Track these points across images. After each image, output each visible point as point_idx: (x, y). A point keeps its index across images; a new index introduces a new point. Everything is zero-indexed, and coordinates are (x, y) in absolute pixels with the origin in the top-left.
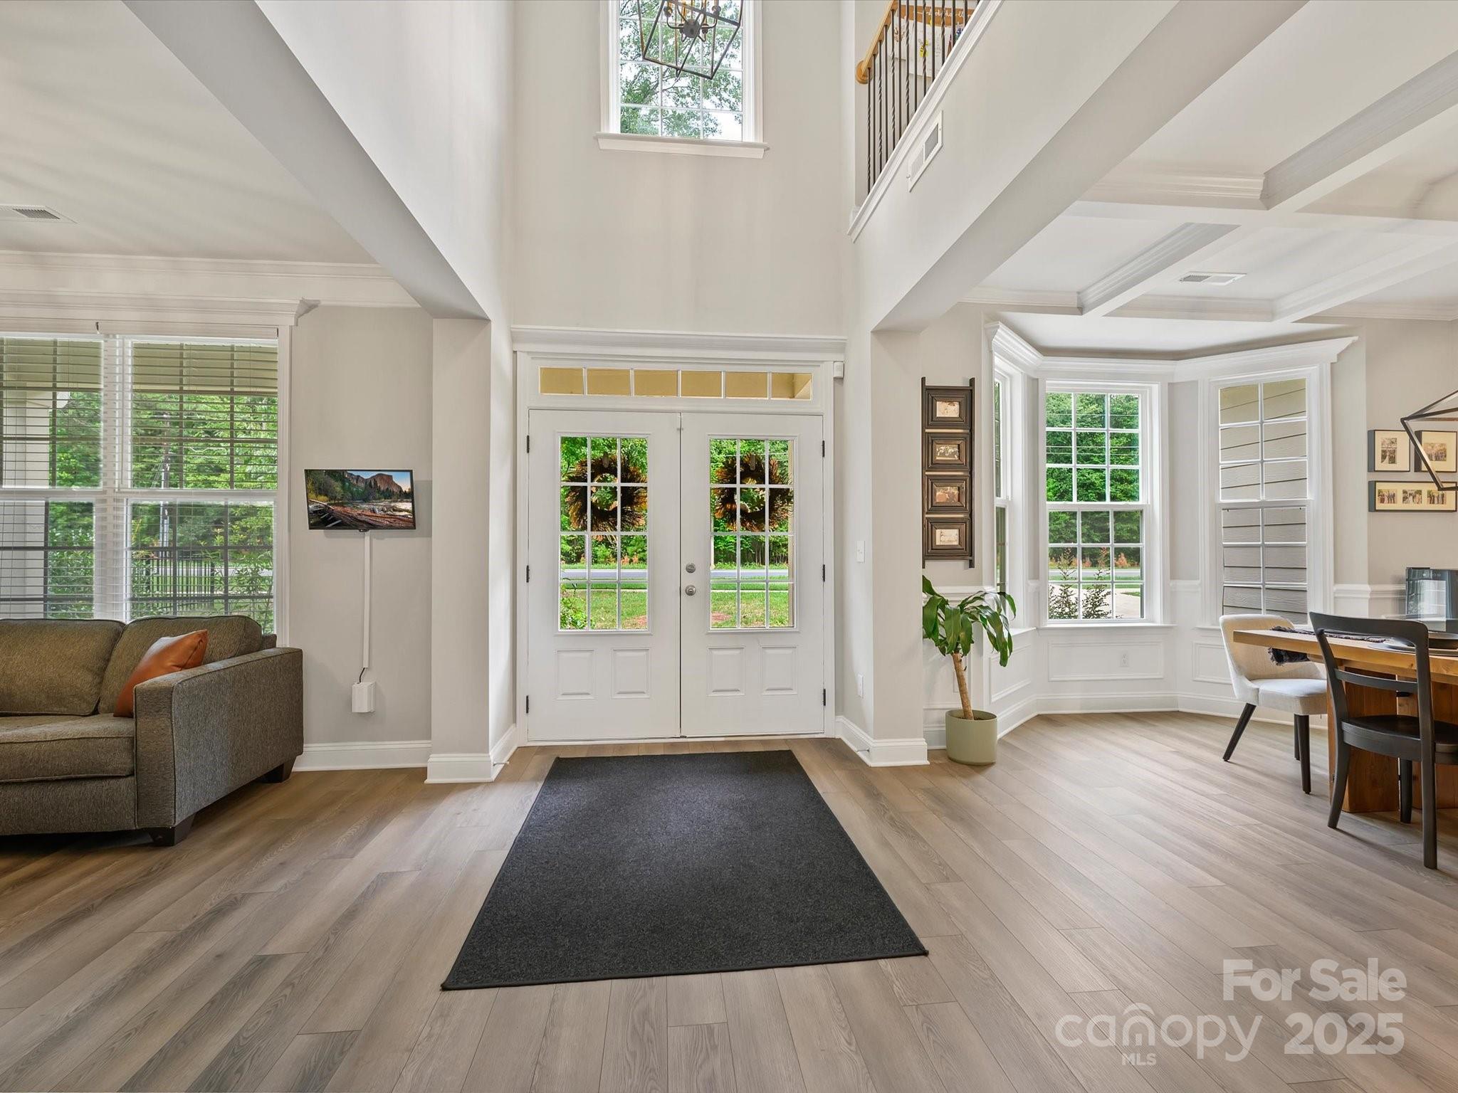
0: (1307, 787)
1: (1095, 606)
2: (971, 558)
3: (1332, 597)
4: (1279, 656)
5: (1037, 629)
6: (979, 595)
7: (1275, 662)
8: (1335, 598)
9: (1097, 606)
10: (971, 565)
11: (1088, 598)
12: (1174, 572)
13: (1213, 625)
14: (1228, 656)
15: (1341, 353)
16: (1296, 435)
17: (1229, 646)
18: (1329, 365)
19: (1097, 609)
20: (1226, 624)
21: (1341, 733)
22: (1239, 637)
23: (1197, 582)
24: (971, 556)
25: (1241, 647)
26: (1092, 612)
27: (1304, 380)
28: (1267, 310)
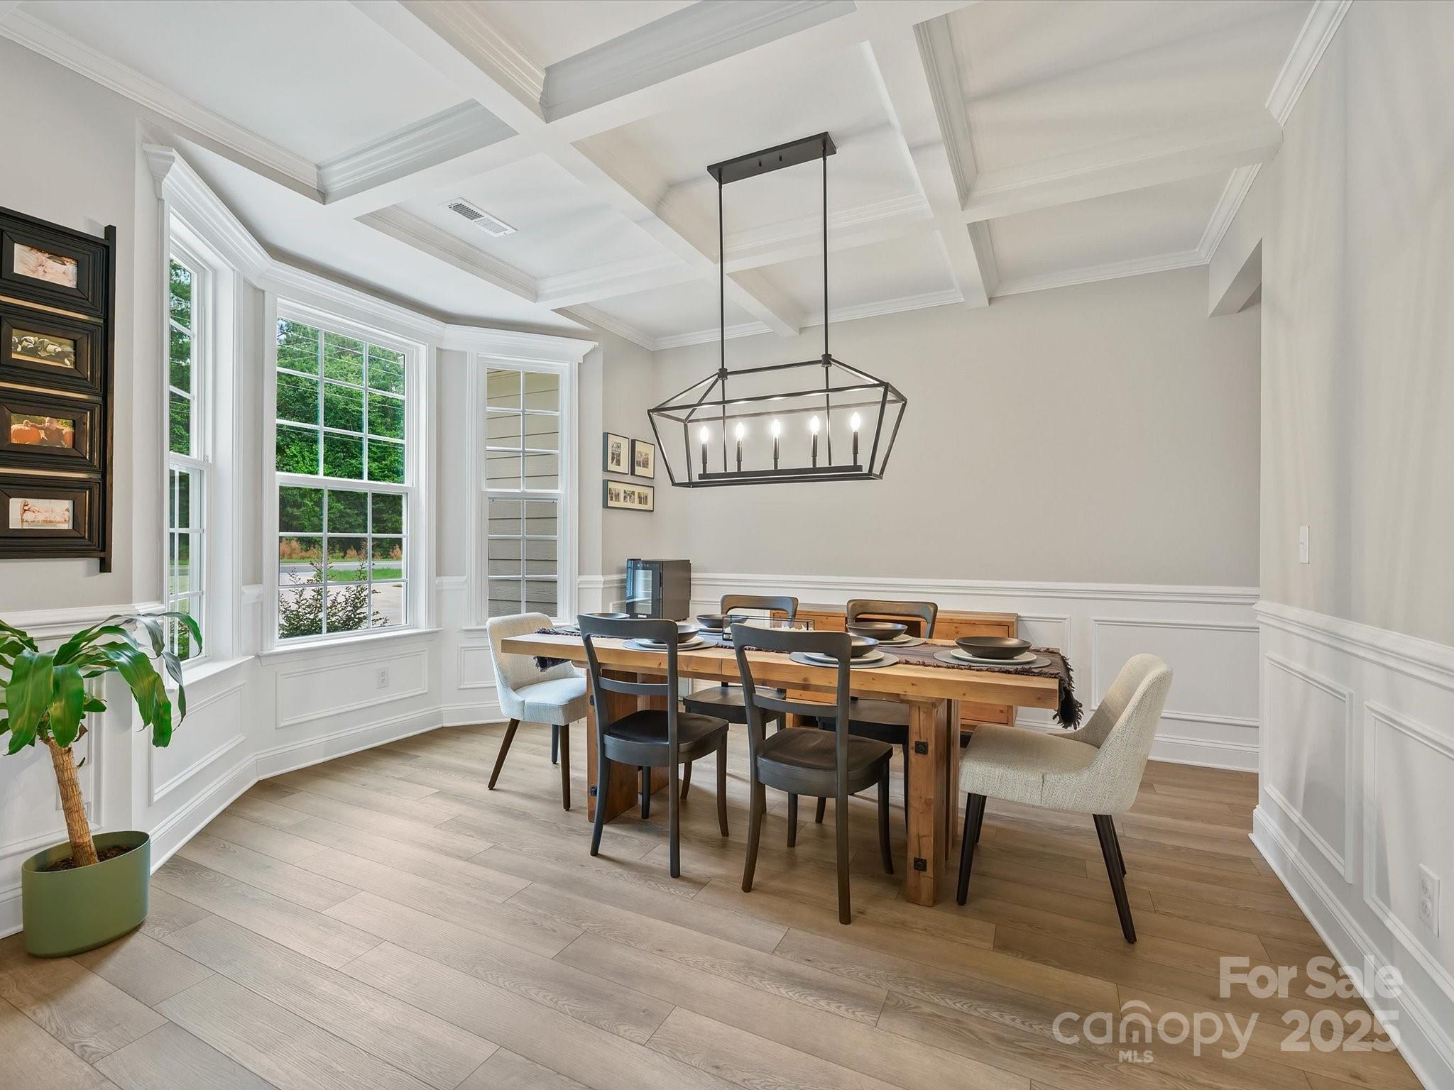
0: (567, 805)
1: (355, 608)
2: (102, 555)
3: (577, 589)
4: (543, 663)
5: (258, 657)
6: (112, 623)
7: (539, 668)
8: (579, 589)
9: (358, 608)
10: (105, 566)
11: (347, 600)
12: (440, 568)
13: (478, 624)
14: (494, 666)
15: (585, 355)
16: (550, 433)
17: (495, 655)
18: (577, 364)
19: (358, 612)
20: (495, 629)
21: (603, 746)
22: (508, 646)
23: (463, 579)
24: (103, 550)
25: (508, 657)
26: (353, 616)
27: (558, 376)
28: (531, 291)
